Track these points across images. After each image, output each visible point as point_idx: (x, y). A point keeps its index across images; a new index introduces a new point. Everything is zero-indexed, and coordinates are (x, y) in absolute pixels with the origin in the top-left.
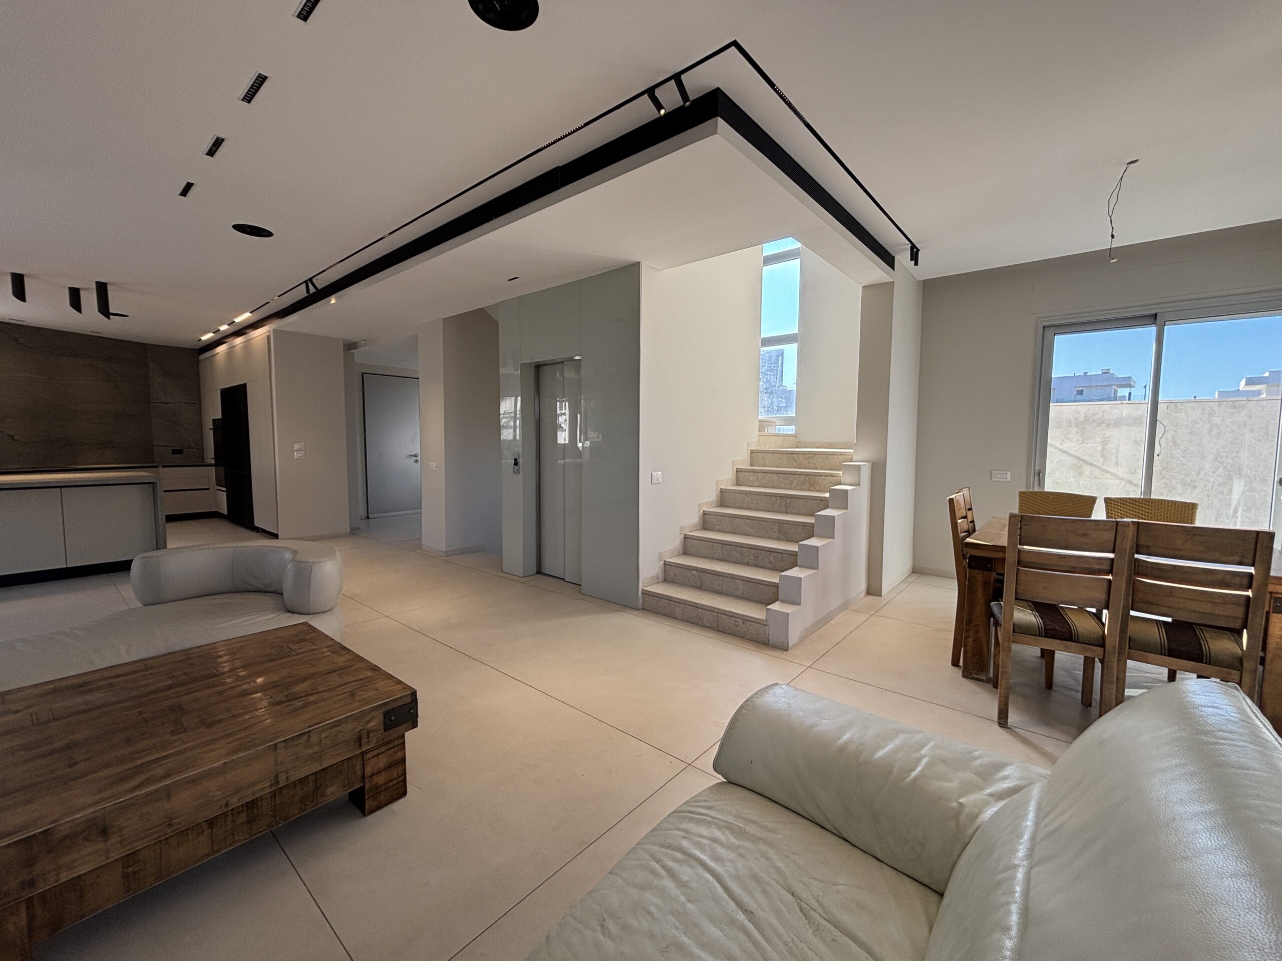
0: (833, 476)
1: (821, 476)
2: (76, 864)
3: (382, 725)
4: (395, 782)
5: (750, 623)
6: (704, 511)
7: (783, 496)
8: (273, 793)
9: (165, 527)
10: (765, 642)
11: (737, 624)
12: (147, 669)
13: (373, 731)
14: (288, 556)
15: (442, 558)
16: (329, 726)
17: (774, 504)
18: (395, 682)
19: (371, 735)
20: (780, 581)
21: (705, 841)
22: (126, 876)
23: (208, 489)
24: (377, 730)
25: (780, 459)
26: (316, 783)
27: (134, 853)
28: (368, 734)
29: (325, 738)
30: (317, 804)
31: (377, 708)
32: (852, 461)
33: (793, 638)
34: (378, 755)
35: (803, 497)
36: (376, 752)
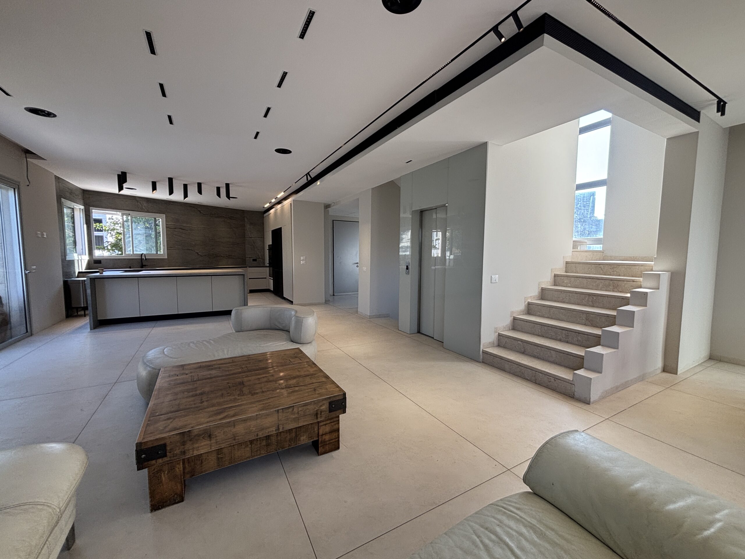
0: (633, 281)
1: (623, 281)
2: (199, 448)
3: (328, 409)
4: (334, 441)
5: (560, 381)
6: (528, 302)
7: (590, 295)
8: (277, 434)
9: (247, 295)
10: (571, 396)
11: (550, 380)
12: (233, 362)
13: (323, 411)
14: (293, 313)
15: (368, 319)
16: (302, 405)
17: (583, 300)
18: (336, 386)
19: (322, 413)
20: (585, 354)
21: (514, 533)
22: (218, 459)
23: (266, 278)
24: (325, 411)
25: (589, 268)
26: (296, 433)
27: (221, 449)
28: (321, 412)
29: (300, 411)
30: (296, 444)
31: (325, 399)
32: (652, 270)
33: (594, 396)
34: (325, 425)
35: (608, 296)
36: (325, 423)
